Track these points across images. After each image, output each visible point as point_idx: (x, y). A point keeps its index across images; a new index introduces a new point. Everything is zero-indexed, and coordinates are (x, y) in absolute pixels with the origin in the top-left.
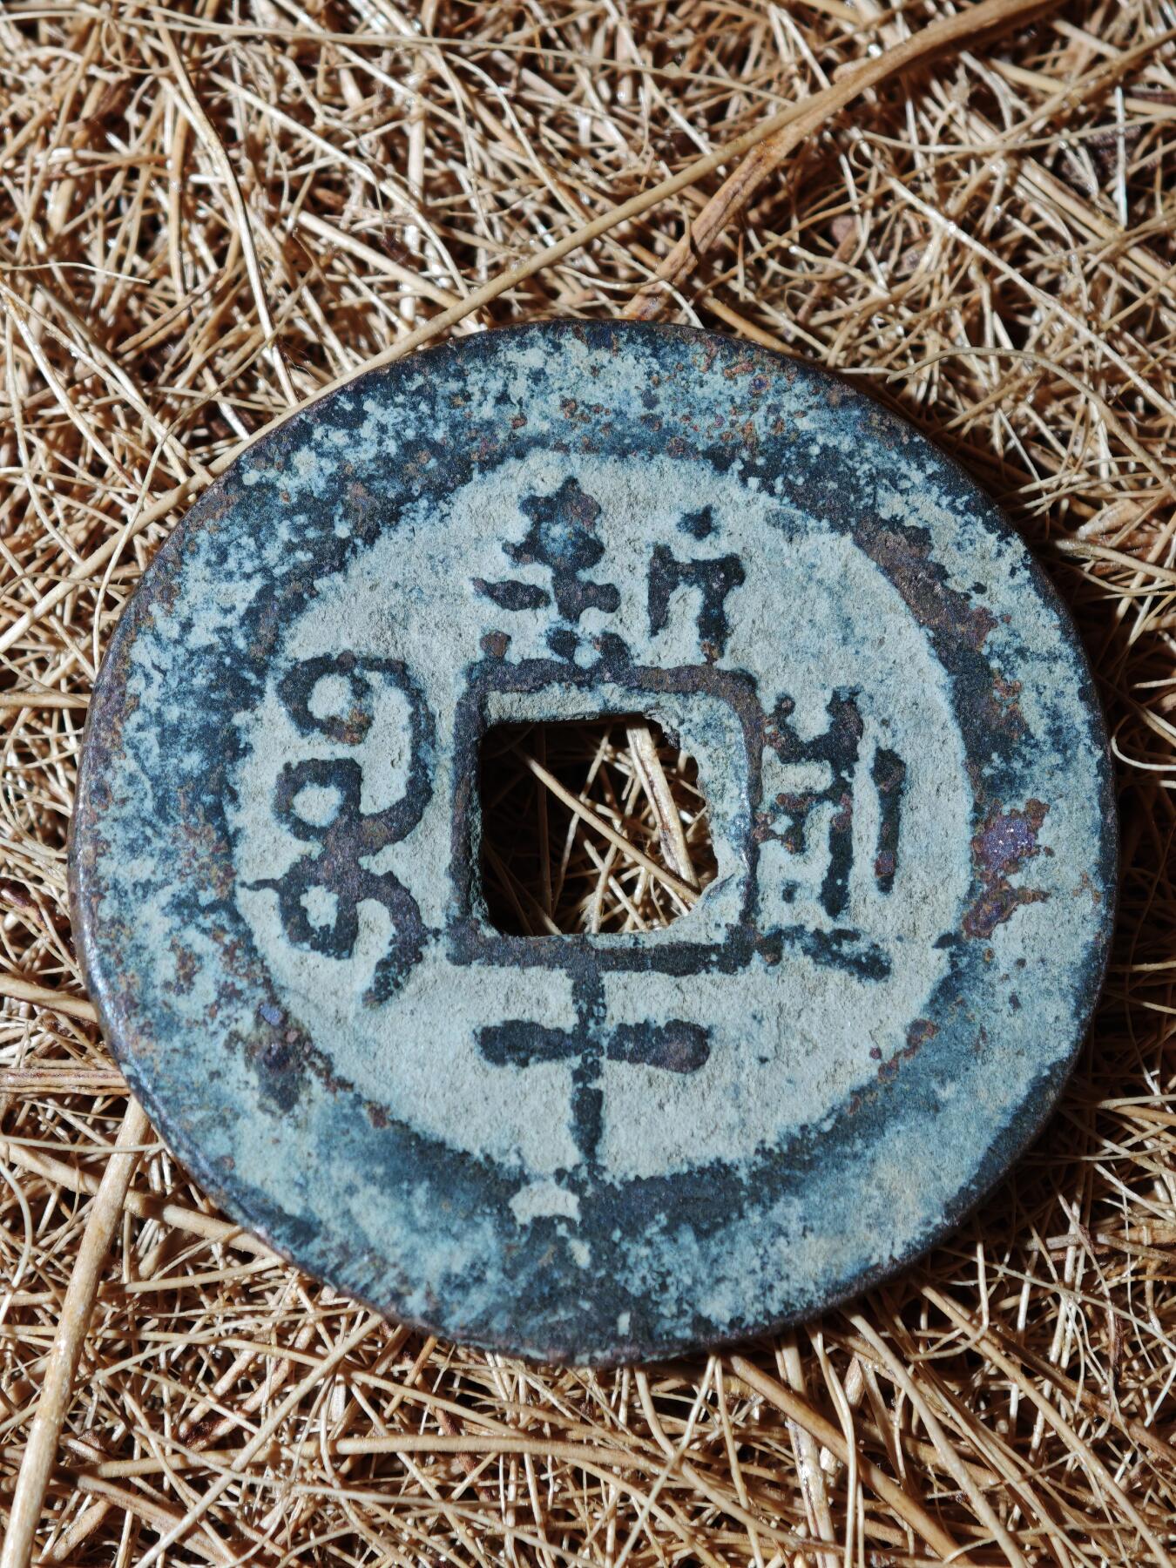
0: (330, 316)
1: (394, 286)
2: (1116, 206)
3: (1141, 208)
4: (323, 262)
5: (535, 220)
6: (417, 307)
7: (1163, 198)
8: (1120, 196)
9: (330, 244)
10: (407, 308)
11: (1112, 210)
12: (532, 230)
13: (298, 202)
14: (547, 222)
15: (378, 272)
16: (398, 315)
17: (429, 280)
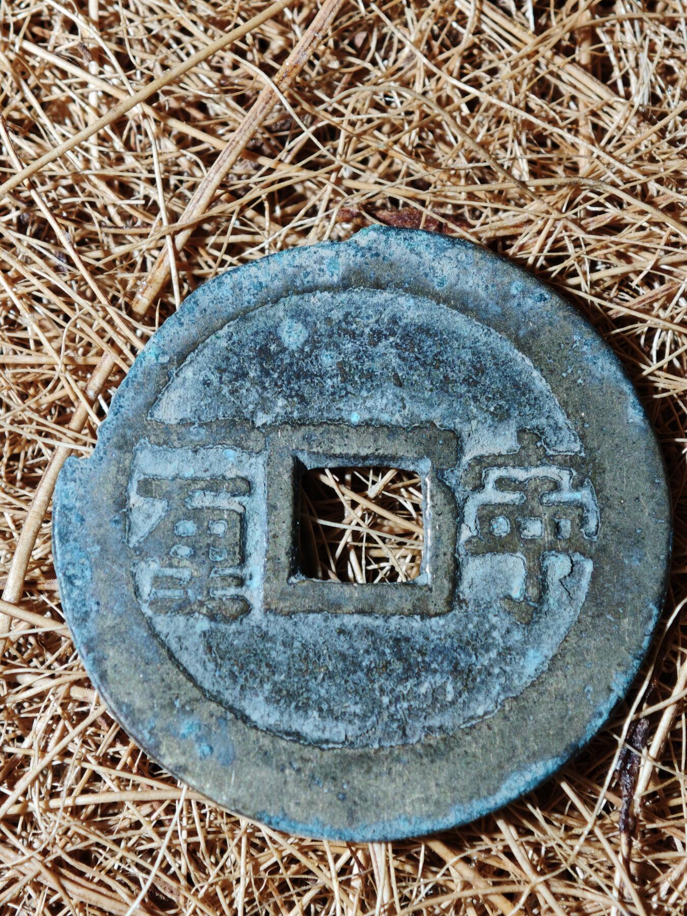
0: (44, 105)
1: (84, 85)
2: (528, 20)
3: (543, 21)
4: (37, 72)
5: (171, 42)
6: (99, 98)
7: (556, 14)
8: (530, 15)
9: (43, 60)
10: (93, 100)
11: (525, 22)
12: (169, 46)
13: (21, 34)
14: (178, 41)
15: (74, 76)
16: (88, 104)
17: (104, 80)
